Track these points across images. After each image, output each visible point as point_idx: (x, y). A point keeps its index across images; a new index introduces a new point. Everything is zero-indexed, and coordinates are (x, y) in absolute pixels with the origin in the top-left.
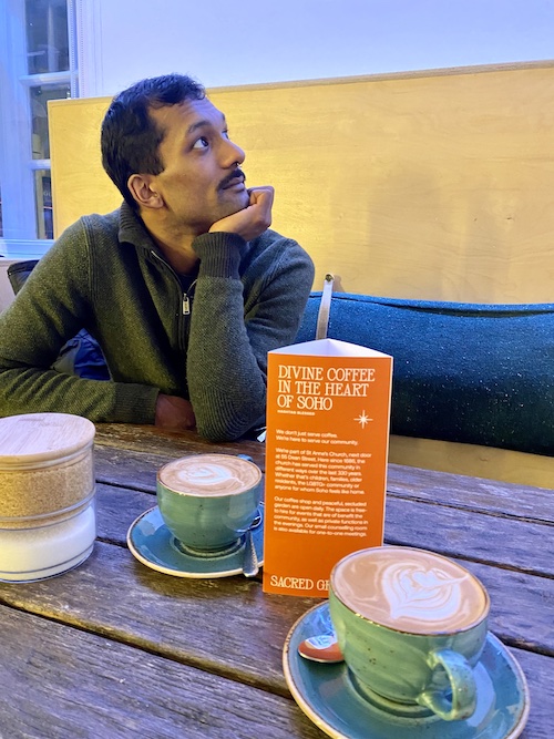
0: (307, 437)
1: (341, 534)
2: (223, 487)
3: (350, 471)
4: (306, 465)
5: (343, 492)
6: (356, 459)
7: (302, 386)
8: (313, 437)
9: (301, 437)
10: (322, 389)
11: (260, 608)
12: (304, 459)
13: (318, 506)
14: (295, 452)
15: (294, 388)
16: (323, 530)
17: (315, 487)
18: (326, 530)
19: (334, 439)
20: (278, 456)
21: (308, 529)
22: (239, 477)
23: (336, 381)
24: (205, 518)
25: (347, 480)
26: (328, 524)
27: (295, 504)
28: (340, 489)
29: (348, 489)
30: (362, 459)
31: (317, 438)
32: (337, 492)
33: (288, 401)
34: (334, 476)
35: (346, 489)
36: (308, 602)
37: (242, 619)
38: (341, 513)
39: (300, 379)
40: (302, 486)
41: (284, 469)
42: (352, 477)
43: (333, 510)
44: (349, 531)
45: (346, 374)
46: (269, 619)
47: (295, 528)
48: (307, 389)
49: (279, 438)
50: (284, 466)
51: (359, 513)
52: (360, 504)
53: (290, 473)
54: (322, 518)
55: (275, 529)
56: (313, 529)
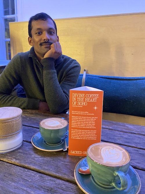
0: (80, 113)
1: (89, 139)
2: (57, 127)
3: (92, 122)
4: (80, 120)
5: (90, 128)
6: (93, 119)
7: (79, 99)
8: (82, 113)
9: (78, 113)
10: (84, 100)
11: (68, 159)
12: (80, 119)
13: (83, 131)
14: (77, 117)
15: (77, 99)
16: (84, 138)
17: (82, 127)
18: (85, 138)
19: (87, 113)
20: (72, 118)
21: (80, 138)
22: (62, 124)
23: (88, 98)
24: (52, 135)
25: (91, 124)
26: (86, 136)
27: (77, 131)
28: (89, 127)
29: (92, 127)
30: (95, 119)
31: (83, 113)
32: (89, 128)
33: (75, 103)
34: (87, 123)
35: (91, 127)
36: (81, 157)
37: (63, 163)
38: (89, 133)
39: (78, 97)
40: (79, 126)
41: (74, 122)
42: (92, 123)
43: (87, 132)
44: (92, 138)
45: (91, 96)
46: (70, 162)
47: (77, 137)
48: (80, 100)
49: (72, 113)
50: (74, 121)
51: (94, 133)
52: (95, 131)
53: (76, 123)
54: (84, 135)
55: (72, 138)
56: (82, 138)
